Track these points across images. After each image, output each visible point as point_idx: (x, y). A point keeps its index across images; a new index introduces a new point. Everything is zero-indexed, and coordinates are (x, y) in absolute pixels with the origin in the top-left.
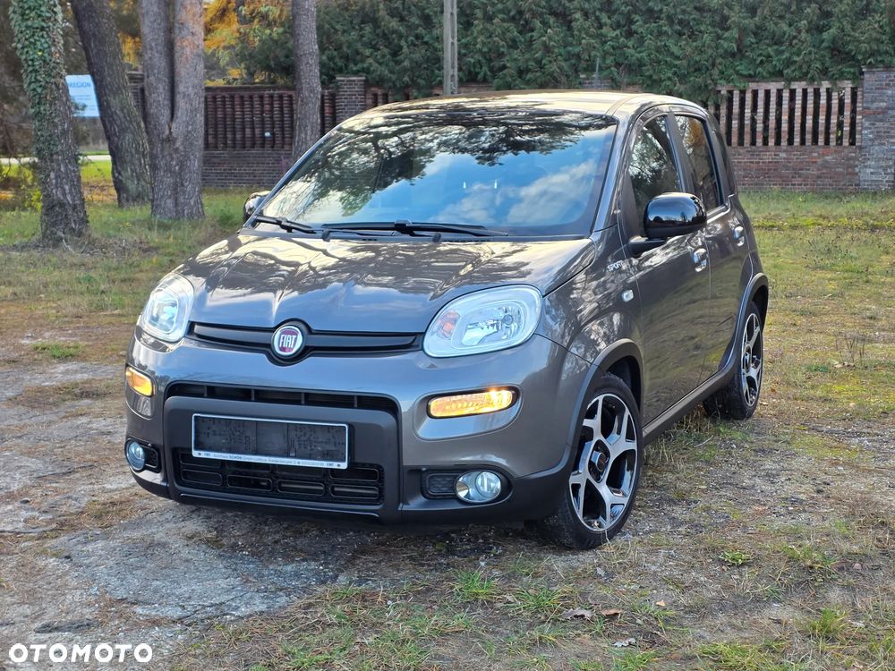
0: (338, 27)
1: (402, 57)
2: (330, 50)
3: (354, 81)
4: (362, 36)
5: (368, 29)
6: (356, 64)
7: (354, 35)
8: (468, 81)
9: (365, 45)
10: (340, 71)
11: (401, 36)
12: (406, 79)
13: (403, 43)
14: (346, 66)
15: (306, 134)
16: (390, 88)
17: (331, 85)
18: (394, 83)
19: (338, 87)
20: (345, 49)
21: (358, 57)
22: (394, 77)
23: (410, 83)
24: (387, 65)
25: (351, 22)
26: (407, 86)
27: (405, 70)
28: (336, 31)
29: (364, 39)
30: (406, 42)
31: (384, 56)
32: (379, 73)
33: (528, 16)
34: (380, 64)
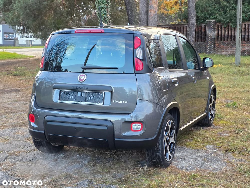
0: (208, 5)
1: (227, 13)
2: (205, 12)
3: (212, 21)
4: (215, 8)
5: (217, 5)
6: (213, 16)
7: (213, 7)
8: (249, 20)
9: (216, 10)
10: (208, 18)
11: (227, 7)
12: (228, 20)
13: (228, 9)
14: (210, 17)
15: (191, 38)
16: (223, 23)
17: (205, 23)
18: (224, 21)
19: (207, 23)
20: (209, 11)
21: (214, 14)
22: (224, 20)
23: (230, 21)
24: (223, 16)
25: (212, 3)
26: (229, 22)
27: (228, 17)
28: (207, 6)
29: (216, 8)
30: (229, 9)
31: (221, 13)
32: (219, 18)
34: (220, 16)
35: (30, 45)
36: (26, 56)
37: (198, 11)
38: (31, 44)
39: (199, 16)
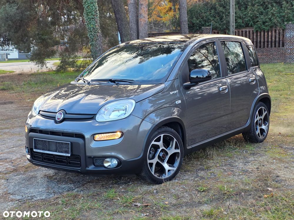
0: (203, 11)
1: (223, 20)
2: (200, 19)
3: (208, 28)
4: (211, 14)
5: (213, 11)
6: (208, 23)
7: (208, 13)
8: (246, 26)
9: (211, 17)
10: (203, 25)
11: (223, 13)
12: (225, 27)
13: (224, 15)
14: (205, 24)
16: (219, 30)
17: (200, 30)
18: (220, 28)
19: (202, 31)
20: (205, 18)
21: (209, 21)
22: (220, 26)
23: (226, 28)
24: (218, 23)
25: (208, 9)
26: (225, 29)
27: (224, 24)
28: (202, 12)
29: (211, 15)
30: (225, 15)
31: (217, 20)
32: (215, 25)
33: (267, 3)
34: (216, 23)
35: (5, 60)
36: (5, 71)
37: (193, 18)
38: (7, 58)
39: (194, 24)
